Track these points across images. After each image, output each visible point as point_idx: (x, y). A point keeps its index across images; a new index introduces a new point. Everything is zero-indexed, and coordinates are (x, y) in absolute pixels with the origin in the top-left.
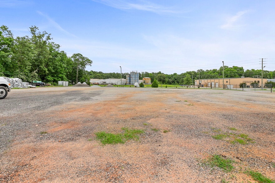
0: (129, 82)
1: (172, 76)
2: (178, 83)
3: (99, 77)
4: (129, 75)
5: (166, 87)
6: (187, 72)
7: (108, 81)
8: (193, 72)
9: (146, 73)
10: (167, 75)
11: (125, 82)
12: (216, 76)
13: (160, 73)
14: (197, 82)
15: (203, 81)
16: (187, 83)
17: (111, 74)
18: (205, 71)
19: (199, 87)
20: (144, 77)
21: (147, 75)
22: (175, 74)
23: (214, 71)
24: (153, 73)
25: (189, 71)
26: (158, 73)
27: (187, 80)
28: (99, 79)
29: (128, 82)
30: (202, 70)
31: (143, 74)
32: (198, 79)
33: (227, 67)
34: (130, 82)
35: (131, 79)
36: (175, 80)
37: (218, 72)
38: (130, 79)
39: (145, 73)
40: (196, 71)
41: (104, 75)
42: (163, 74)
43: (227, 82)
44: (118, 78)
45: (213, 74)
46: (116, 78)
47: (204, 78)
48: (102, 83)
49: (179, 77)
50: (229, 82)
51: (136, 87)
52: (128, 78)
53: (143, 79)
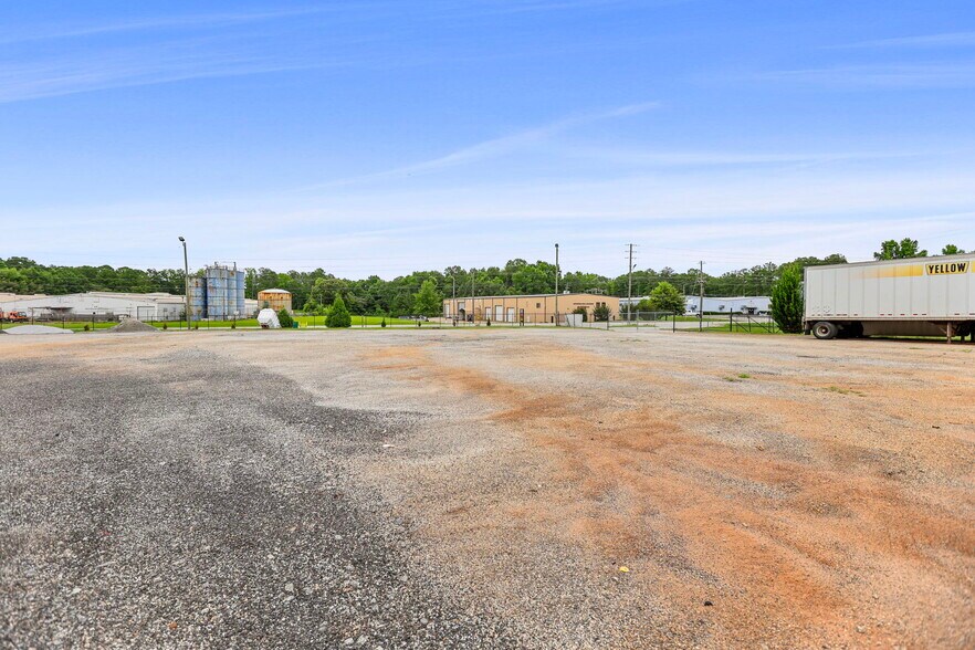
0: (200, 308)
1: (363, 286)
2: (387, 310)
3: (15, 284)
4: (199, 280)
5: (384, 325)
6: (415, 273)
7: (81, 303)
8: (432, 273)
9: (266, 271)
10: (349, 282)
11: (180, 308)
12: (502, 289)
13: (320, 273)
14: (450, 306)
15: (469, 304)
16: (426, 309)
17: (88, 273)
18: (468, 271)
19: (489, 324)
20: (261, 288)
21: (270, 279)
22: (374, 280)
23: (493, 272)
24: (294, 274)
25: (421, 271)
26: (314, 275)
27: (426, 299)
28: (18, 291)
29: (194, 310)
30: (458, 268)
31: (251, 276)
32: (449, 295)
33: (525, 262)
34: (206, 306)
35: (209, 293)
36: (377, 298)
37: (502, 277)
38: (206, 297)
39: (258, 273)
40: (442, 271)
41: (46, 274)
42: (331, 276)
43: (538, 305)
44: (130, 291)
45: (491, 283)
46: (119, 291)
47: (467, 293)
48: (46, 312)
49: (388, 291)
50: (542, 306)
51: (265, 327)
52: (194, 291)
53: (260, 295)
